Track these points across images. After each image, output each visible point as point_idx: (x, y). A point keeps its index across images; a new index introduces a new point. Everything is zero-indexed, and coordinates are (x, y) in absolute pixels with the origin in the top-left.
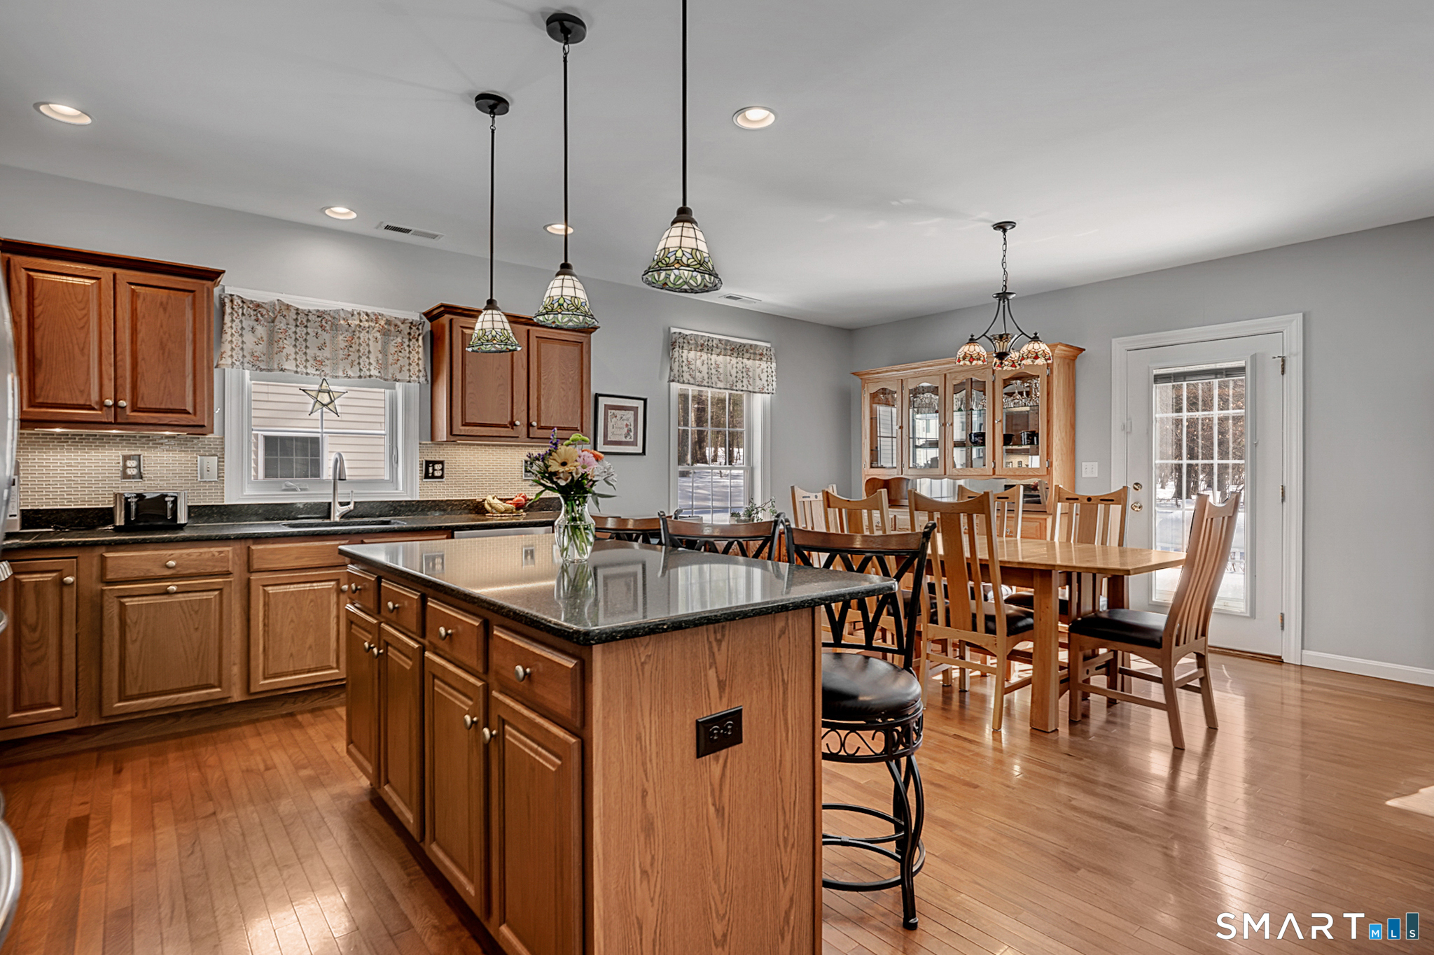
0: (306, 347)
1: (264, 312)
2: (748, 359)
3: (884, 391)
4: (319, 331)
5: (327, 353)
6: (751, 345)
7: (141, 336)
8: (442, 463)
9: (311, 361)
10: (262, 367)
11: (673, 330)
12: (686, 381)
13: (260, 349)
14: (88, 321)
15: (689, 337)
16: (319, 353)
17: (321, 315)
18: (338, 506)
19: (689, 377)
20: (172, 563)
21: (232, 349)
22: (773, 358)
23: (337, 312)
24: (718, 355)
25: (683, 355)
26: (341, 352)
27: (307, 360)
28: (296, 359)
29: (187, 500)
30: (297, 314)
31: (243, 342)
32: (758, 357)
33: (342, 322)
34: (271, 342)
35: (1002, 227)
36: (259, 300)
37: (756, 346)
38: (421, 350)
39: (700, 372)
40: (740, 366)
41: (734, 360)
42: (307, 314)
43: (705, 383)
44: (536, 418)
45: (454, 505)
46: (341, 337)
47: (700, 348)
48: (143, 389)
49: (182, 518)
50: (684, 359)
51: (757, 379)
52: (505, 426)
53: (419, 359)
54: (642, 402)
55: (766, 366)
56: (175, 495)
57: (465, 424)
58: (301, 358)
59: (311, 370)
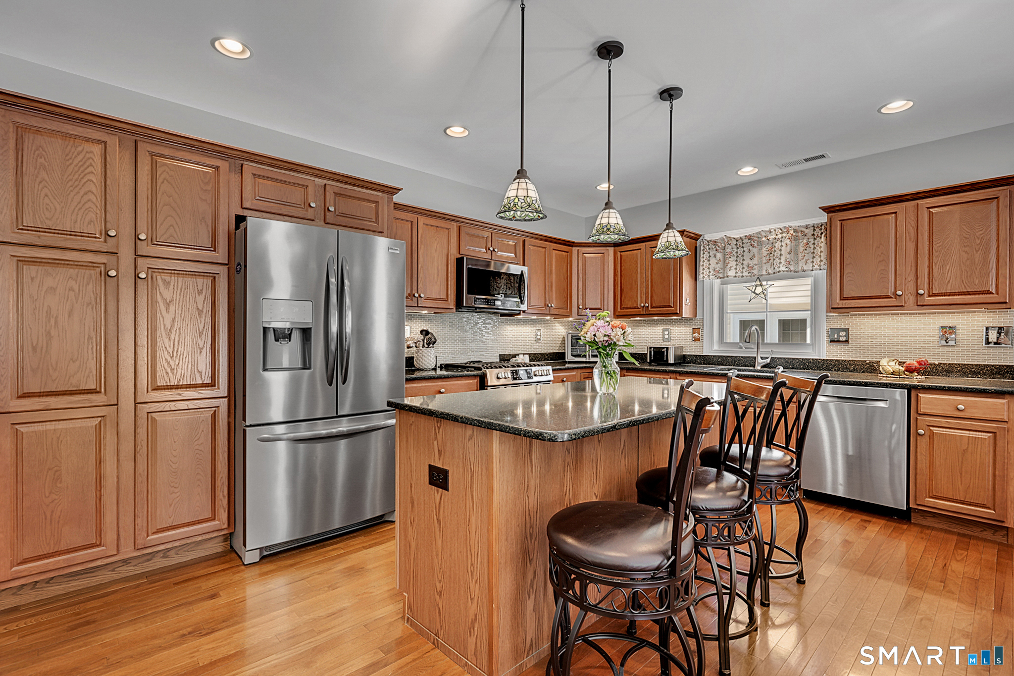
0: (743, 260)
1: (719, 245)
4: (751, 248)
5: (755, 261)
7: (654, 271)
8: (846, 329)
9: (746, 268)
10: (721, 276)
13: (720, 265)
14: (637, 270)
16: (751, 262)
17: (750, 238)
18: (759, 358)
21: (704, 269)
23: (759, 233)
26: (764, 258)
27: (743, 268)
28: (736, 269)
30: (737, 241)
31: (709, 264)
33: (764, 239)
34: (725, 260)
36: (713, 239)
38: (822, 245)
42: (742, 239)
44: (926, 286)
45: (856, 365)
46: (764, 249)
48: (655, 297)
49: (670, 361)
53: (821, 252)
56: (667, 348)
57: (843, 298)
58: (739, 267)
59: (745, 274)
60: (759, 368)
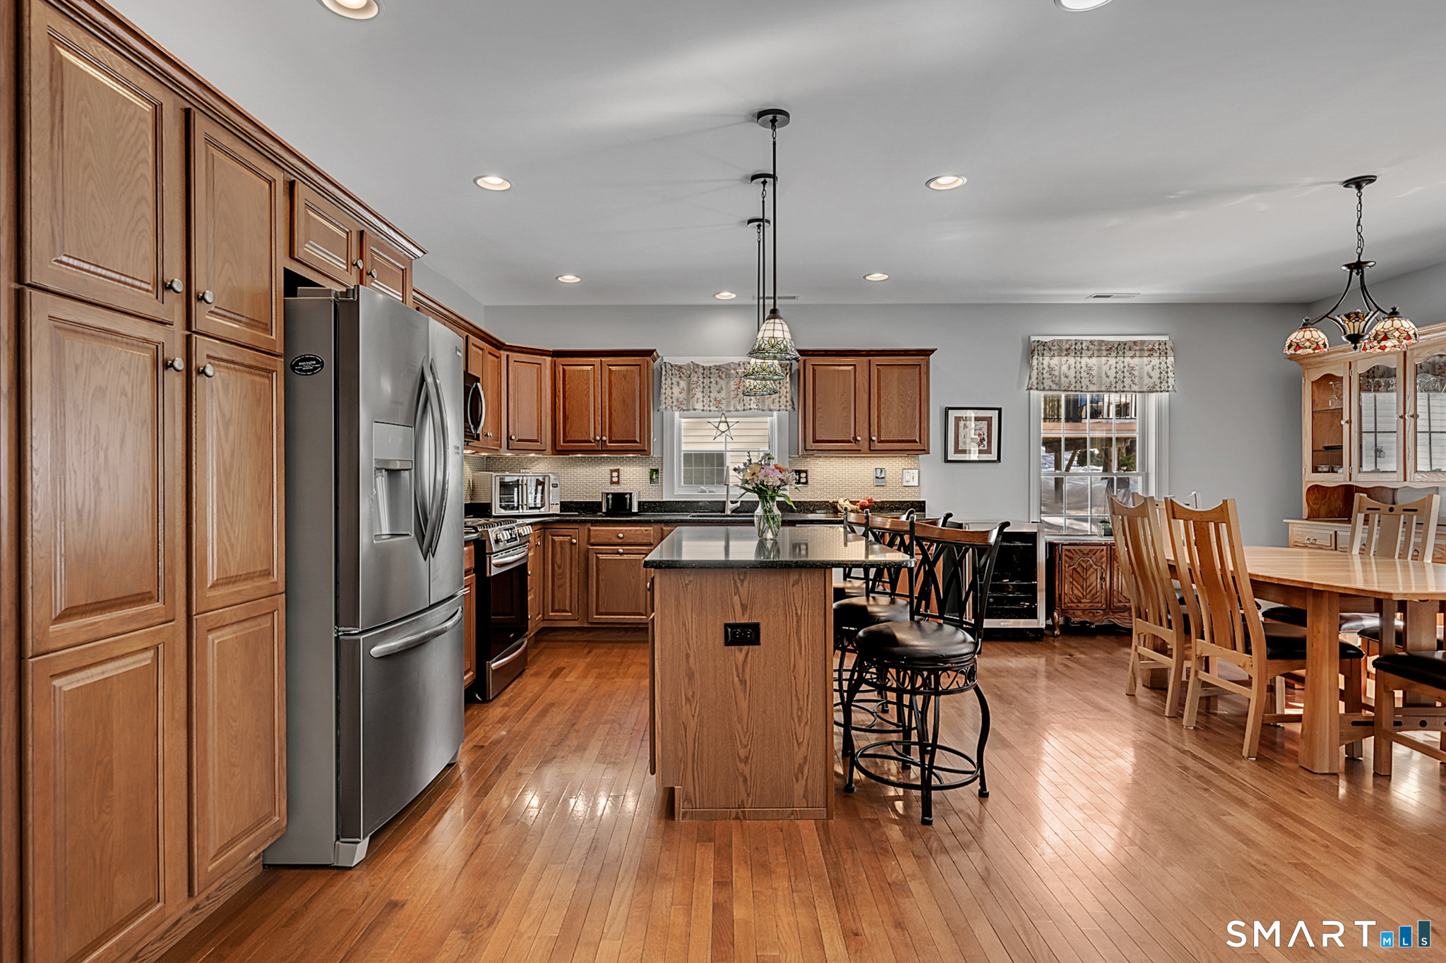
0: (710, 392)
1: (684, 371)
2: (1132, 357)
3: (1329, 377)
4: (718, 379)
5: (723, 395)
6: (1135, 343)
7: (614, 396)
8: (806, 472)
9: (713, 402)
10: (684, 408)
11: (1033, 338)
12: (1047, 388)
13: (683, 395)
14: (589, 392)
15: (1050, 344)
16: (718, 395)
17: (718, 368)
18: (729, 503)
19: (1051, 384)
20: (621, 535)
21: (666, 398)
22: (1169, 352)
23: (729, 364)
24: (1090, 357)
25: (1044, 362)
26: (732, 393)
27: (710, 401)
28: (703, 401)
29: (639, 496)
30: (704, 369)
31: (672, 393)
32: (1147, 353)
33: (733, 371)
34: (689, 390)
35: (1358, 183)
36: (680, 364)
37: (1143, 342)
38: (788, 385)
39: (1067, 377)
40: (1120, 365)
41: (1112, 361)
42: (710, 368)
43: (1072, 388)
44: (876, 434)
45: (815, 505)
46: (732, 382)
47: (1065, 353)
48: (614, 429)
49: (635, 509)
50: (1045, 366)
51: (1146, 377)
52: (850, 442)
53: (787, 392)
54: (997, 411)
55: (1158, 361)
56: (631, 494)
57: (815, 441)
58: (706, 400)
59: (713, 408)
60: (729, 513)
